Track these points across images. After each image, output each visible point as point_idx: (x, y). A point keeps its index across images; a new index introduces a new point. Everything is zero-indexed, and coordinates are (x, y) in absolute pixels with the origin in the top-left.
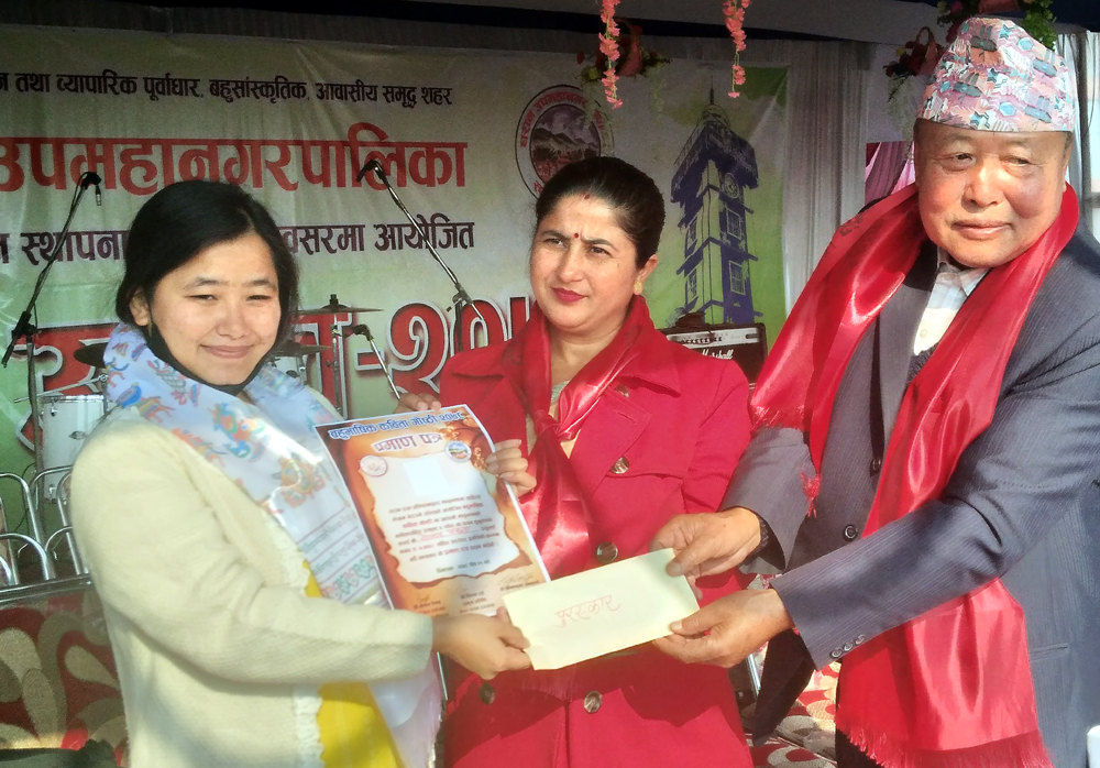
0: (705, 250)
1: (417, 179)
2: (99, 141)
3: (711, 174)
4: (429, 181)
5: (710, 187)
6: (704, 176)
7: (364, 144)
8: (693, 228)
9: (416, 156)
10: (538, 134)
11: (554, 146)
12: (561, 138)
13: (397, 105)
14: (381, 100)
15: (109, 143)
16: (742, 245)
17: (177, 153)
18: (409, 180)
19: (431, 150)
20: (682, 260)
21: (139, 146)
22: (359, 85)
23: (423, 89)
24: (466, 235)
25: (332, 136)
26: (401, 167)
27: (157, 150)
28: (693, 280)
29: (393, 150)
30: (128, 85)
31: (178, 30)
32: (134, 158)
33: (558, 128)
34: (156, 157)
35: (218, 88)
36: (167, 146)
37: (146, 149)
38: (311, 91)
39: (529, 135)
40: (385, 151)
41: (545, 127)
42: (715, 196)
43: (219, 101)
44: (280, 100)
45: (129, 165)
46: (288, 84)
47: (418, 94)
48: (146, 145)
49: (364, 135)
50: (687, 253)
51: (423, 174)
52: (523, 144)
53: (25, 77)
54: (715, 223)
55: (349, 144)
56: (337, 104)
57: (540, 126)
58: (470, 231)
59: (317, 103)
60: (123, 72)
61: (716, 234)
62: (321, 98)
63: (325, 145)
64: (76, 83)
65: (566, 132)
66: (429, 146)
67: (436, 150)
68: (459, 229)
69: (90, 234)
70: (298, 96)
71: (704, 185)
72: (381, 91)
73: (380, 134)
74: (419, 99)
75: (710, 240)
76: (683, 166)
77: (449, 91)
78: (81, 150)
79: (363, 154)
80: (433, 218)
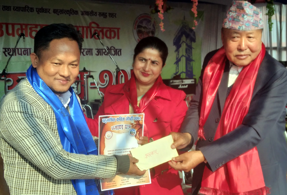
0: (182, 58)
1: (107, 37)
2: (24, 24)
3: (184, 38)
4: (110, 38)
5: (183, 42)
6: (182, 39)
7: (93, 27)
8: (179, 52)
9: (107, 31)
10: (139, 26)
11: (143, 30)
12: (145, 28)
13: (102, 17)
14: (98, 16)
15: (26, 25)
16: (191, 57)
18: (105, 37)
20: (175, 61)
21: (34, 26)
22: (92, 12)
23: (109, 13)
24: (119, 52)
25: (85, 25)
26: (103, 34)
27: (39, 27)
28: (178, 66)
29: (101, 29)
30: (32, 10)
33: (144, 25)
35: (55, 11)
36: (42, 26)
38: (80, 13)
39: (136, 26)
40: (99, 30)
41: (141, 24)
42: (185, 44)
43: (56, 15)
44: (71, 15)
45: (32, 31)
46: (73, 11)
47: (108, 15)
49: (93, 25)
50: (177, 59)
51: (108, 35)
52: (135, 29)
53: (4, 7)
54: (184, 51)
55: (89, 27)
56: (86, 17)
57: (139, 24)
59: (81, 17)
60: (30, 6)
61: (184, 54)
62: (82, 15)
63: (83, 27)
64: (18, 9)
65: (146, 26)
66: (110, 29)
67: (112, 30)
69: (21, 49)
70: (76, 14)
71: (182, 41)
72: (98, 14)
73: (97, 25)
74: (108, 16)
75: (183, 56)
76: (176, 36)
77: (116, 14)
78: (19, 27)
79: (93, 30)
80: (111, 47)
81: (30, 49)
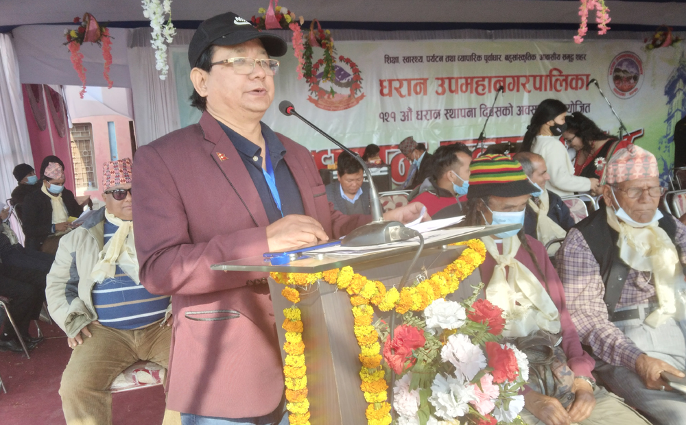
0: (676, 114)
1: (572, 88)
2: (469, 78)
3: (680, 84)
4: (576, 88)
5: (679, 89)
6: (678, 85)
7: (554, 76)
8: (672, 105)
9: (572, 80)
10: (617, 70)
11: (622, 74)
12: (625, 71)
13: (567, 61)
15: (472, 78)
17: (493, 80)
18: (569, 88)
19: (577, 77)
20: (666, 118)
21: (481, 79)
22: (554, 54)
23: (577, 55)
25: (544, 73)
26: (567, 84)
27: (487, 80)
29: (564, 78)
30: (479, 58)
31: (496, 38)
32: (480, 83)
33: (624, 68)
34: (486, 83)
35: (507, 58)
36: (490, 78)
37: (483, 80)
38: (538, 57)
39: (613, 71)
40: (561, 78)
41: (619, 67)
42: (681, 93)
43: (508, 62)
44: (527, 61)
45: (478, 86)
46: (530, 55)
47: (575, 57)
48: (484, 78)
49: (555, 73)
50: (669, 114)
51: (574, 85)
52: (611, 74)
53: (448, 57)
54: (680, 103)
55: (550, 76)
56: (546, 62)
57: (617, 67)
58: (589, 106)
59: (540, 61)
60: (477, 54)
61: (680, 108)
62: (541, 59)
63: (541, 77)
64: (463, 58)
65: (627, 69)
66: (577, 76)
67: (579, 77)
68: (585, 106)
69: (465, 109)
70: (533, 59)
71: (677, 88)
72: (562, 56)
73: (560, 72)
74: (575, 59)
75: (678, 110)
76: (670, 81)
77: (585, 55)
78: (463, 81)
79: (554, 79)
80: (576, 102)
81: (475, 109)
